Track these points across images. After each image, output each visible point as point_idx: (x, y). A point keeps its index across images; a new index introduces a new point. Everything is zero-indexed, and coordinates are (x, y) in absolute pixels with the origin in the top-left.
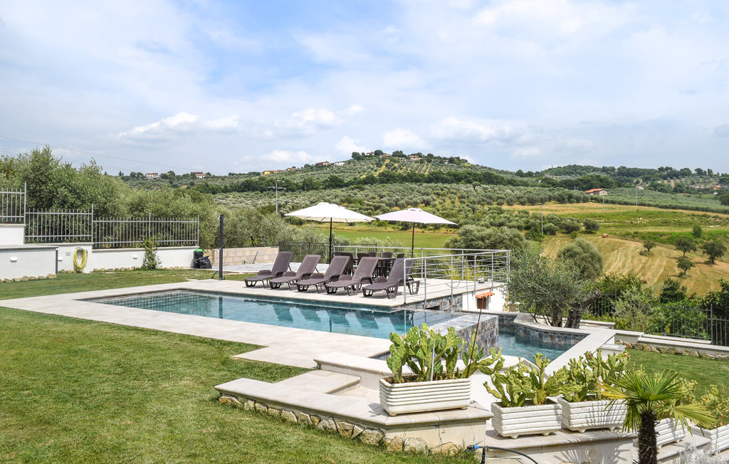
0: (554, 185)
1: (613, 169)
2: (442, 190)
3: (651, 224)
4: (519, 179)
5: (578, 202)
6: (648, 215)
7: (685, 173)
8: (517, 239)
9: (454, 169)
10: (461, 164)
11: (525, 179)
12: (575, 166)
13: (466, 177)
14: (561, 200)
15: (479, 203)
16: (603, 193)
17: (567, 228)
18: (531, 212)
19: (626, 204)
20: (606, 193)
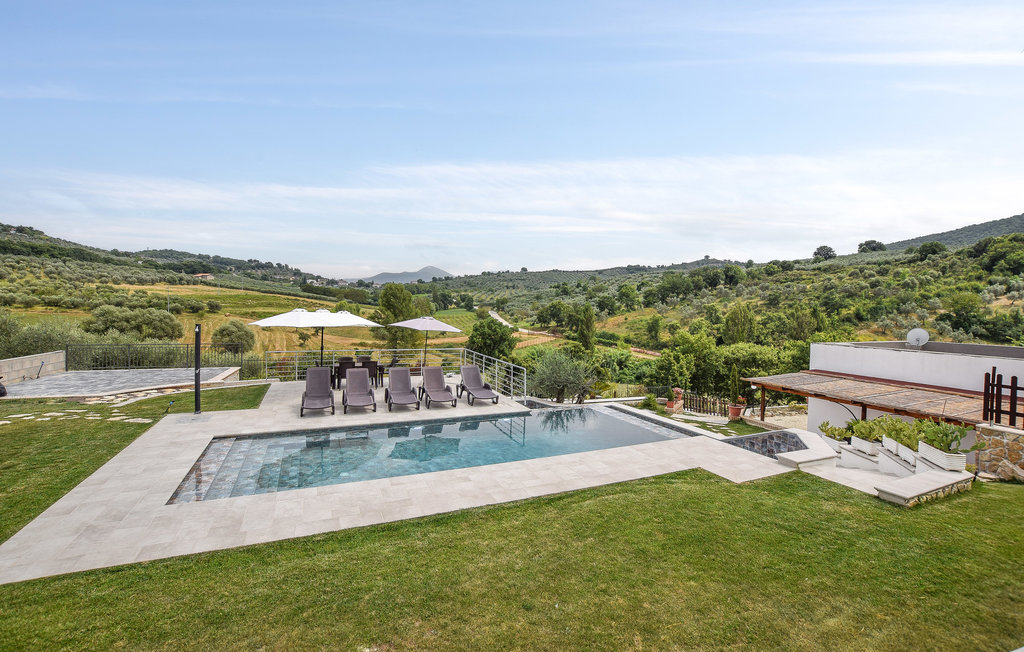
0: (157, 267)
1: (208, 257)
2: (18, 262)
3: (261, 305)
4: (115, 257)
5: (188, 284)
6: (254, 298)
7: (269, 266)
8: (167, 320)
9: (26, 239)
10: (36, 236)
11: (122, 258)
12: (171, 251)
13: (48, 250)
14: (172, 282)
15: (78, 279)
16: (210, 278)
17: (192, 308)
18: (149, 293)
19: (232, 288)
20: (213, 278)
